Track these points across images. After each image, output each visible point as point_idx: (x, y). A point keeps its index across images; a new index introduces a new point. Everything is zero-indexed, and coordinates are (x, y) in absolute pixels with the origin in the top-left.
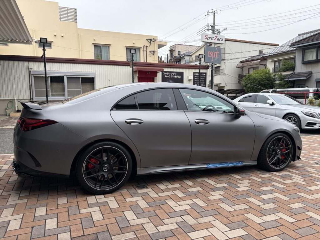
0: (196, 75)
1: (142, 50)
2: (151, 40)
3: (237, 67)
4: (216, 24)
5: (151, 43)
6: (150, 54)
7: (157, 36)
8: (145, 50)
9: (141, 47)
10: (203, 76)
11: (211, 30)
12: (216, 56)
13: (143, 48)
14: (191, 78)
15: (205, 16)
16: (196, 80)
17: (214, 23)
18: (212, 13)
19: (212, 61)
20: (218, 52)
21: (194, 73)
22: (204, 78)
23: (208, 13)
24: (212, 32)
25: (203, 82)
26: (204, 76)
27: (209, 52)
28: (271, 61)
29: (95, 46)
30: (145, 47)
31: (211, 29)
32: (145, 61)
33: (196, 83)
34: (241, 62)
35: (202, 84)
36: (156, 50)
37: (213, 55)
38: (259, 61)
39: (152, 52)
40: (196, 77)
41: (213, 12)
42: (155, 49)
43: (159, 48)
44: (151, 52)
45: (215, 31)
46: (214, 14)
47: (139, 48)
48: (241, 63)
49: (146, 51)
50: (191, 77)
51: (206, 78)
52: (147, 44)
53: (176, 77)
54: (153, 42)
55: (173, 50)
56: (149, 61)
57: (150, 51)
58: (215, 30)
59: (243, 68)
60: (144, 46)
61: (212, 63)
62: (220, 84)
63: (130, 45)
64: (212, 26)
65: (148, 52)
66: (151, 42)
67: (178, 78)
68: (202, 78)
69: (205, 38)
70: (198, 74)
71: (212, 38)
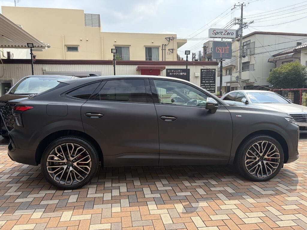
0: (203, 72)
1: (160, 49)
2: (170, 38)
3: (269, 61)
4: (243, 18)
5: (169, 41)
6: (169, 52)
7: (176, 35)
8: (164, 48)
10: (211, 72)
12: (225, 52)
13: (161, 46)
14: (198, 74)
16: (204, 76)
18: (239, 6)
19: (221, 56)
20: (228, 47)
21: (201, 70)
22: (213, 74)
23: (235, 7)
24: (239, 26)
25: (212, 78)
26: (213, 72)
27: (217, 48)
28: (305, 54)
29: (116, 47)
30: (164, 46)
31: (238, 23)
32: (164, 60)
33: (203, 80)
38: (292, 54)
39: (171, 51)
40: (204, 74)
41: (241, 5)
42: (174, 47)
45: (243, 25)
46: (242, 7)
47: (157, 48)
49: (165, 50)
51: (215, 75)
52: (166, 42)
53: (181, 74)
54: (172, 40)
55: (206, 47)
56: (167, 60)
57: (169, 50)
60: (163, 45)
61: (222, 59)
63: (149, 44)
65: (167, 51)
66: (169, 40)
67: (183, 75)
68: (211, 74)
69: (213, 34)
70: (206, 71)
71: (221, 33)
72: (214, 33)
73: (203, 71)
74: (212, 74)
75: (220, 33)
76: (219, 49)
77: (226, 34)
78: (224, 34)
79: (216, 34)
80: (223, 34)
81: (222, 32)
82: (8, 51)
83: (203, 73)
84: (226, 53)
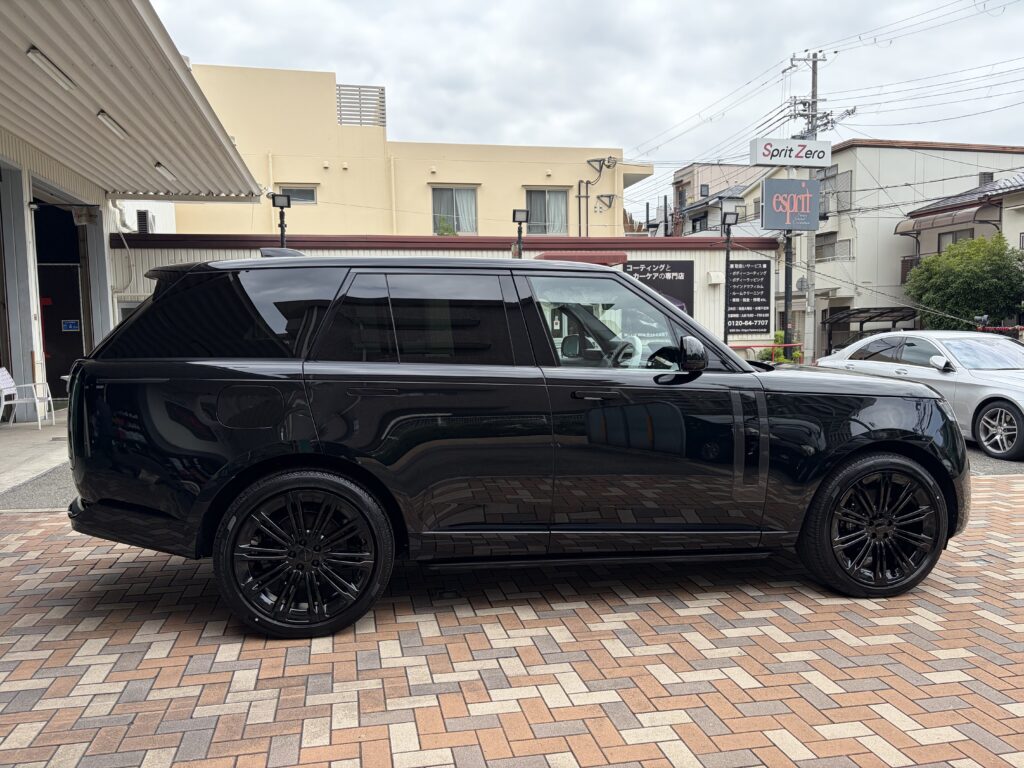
0: (735, 270)
1: (573, 195)
2: (601, 162)
3: (898, 231)
5: (600, 171)
6: (599, 204)
7: (621, 151)
8: (583, 193)
9: (571, 187)
10: (758, 270)
11: (802, 115)
12: (800, 209)
13: (576, 187)
14: (720, 277)
15: (783, 72)
16: (736, 283)
17: (814, 94)
18: (805, 60)
19: (788, 222)
20: (808, 195)
21: (728, 263)
22: (762, 276)
23: (794, 62)
25: (760, 290)
26: (763, 270)
27: (778, 197)
28: (1018, 211)
29: (434, 190)
30: (583, 186)
31: (802, 112)
32: (583, 235)
33: (734, 294)
34: (912, 215)
35: (756, 297)
36: (616, 193)
37: (792, 204)
38: (975, 209)
39: (606, 200)
40: (736, 276)
41: (811, 57)
42: (614, 190)
43: (626, 186)
44: (603, 199)
46: (815, 63)
47: (563, 191)
48: (912, 217)
49: (587, 197)
50: (718, 276)
51: (768, 278)
52: (589, 175)
53: (668, 276)
54: (608, 167)
55: (685, 182)
57: (598, 197)
58: (819, 116)
59: (919, 233)
60: (581, 182)
61: (789, 231)
62: (836, 289)
63: (538, 181)
64: (805, 104)
65: (593, 201)
66: (601, 168)
67: (674, 281)
68: (756, 276)
69: (764, 154)
70: (741, 266)
71: (788, 152)
72: (766, 153)
73: (732, 266)
74: (760, 277)
75: (783, 153)
76: (783, 202)
77: (803, 154)
78: (797, 156)
79: (773, 155)
80: (793, 154)
81: (791, 150)
82: (143, 209)
83: (734, 273)
84: (803, 211)
